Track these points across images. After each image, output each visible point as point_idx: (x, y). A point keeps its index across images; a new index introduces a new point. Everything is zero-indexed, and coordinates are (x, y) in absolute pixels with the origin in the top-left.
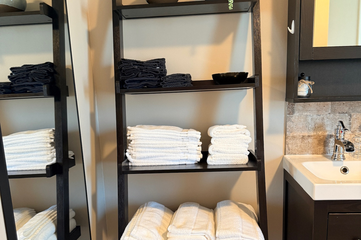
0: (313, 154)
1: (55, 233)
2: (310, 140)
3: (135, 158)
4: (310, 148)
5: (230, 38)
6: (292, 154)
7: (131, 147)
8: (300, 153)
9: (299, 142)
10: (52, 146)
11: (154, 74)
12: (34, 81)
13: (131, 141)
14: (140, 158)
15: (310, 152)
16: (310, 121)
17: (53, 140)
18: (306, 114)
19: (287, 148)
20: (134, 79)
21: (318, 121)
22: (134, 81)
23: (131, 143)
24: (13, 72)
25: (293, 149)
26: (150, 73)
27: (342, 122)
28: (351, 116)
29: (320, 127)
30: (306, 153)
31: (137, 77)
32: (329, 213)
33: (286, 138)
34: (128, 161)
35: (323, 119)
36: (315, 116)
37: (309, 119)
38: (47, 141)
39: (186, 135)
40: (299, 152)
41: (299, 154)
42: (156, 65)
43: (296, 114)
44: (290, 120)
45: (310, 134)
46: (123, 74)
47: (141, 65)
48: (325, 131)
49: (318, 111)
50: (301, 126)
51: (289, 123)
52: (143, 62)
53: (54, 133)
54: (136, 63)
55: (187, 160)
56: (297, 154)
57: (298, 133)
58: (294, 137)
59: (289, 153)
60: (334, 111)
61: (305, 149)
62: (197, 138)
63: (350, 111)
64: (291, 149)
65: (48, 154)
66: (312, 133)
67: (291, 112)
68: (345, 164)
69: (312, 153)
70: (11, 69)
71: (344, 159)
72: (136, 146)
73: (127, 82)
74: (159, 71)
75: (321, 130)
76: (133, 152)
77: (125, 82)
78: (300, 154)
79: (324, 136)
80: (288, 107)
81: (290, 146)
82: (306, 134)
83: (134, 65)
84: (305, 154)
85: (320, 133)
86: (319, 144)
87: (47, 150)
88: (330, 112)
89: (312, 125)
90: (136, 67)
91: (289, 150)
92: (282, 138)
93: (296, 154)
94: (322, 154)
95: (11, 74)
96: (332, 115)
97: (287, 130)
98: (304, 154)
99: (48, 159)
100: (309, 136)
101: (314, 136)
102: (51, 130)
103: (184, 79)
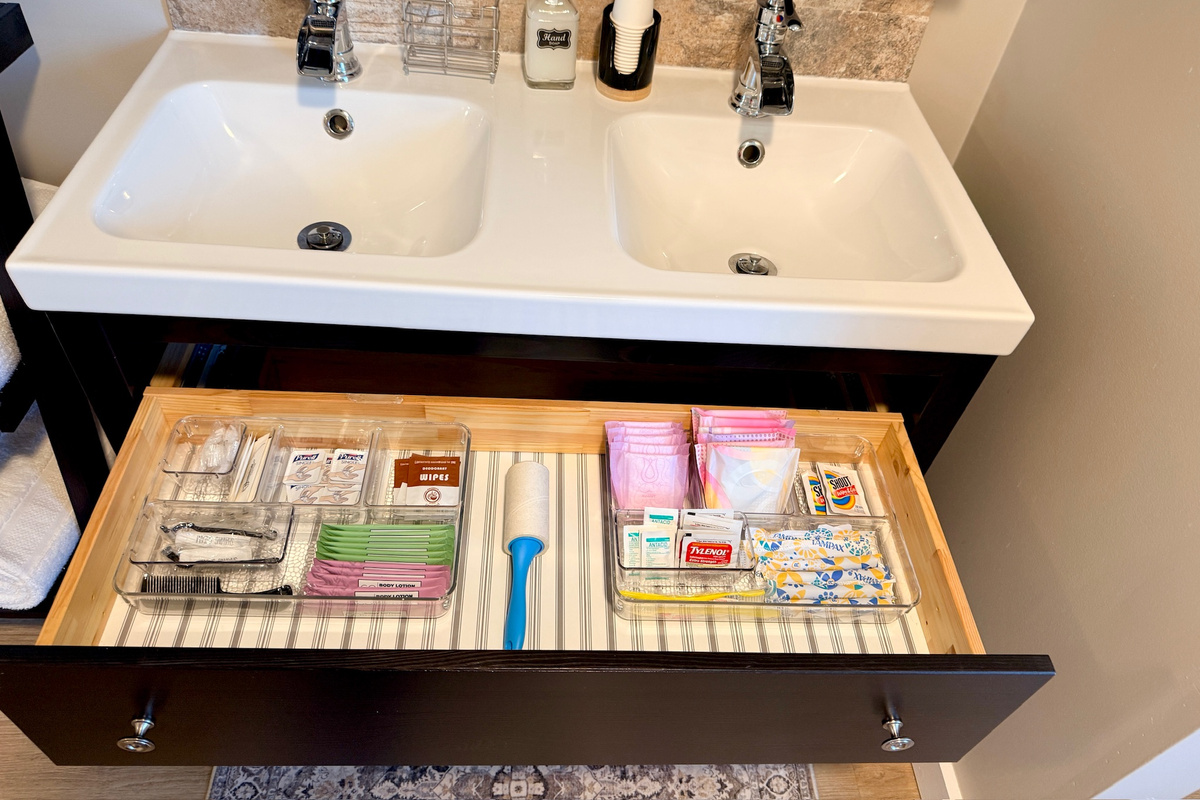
0: (272, 34)
4: (258, 10)
6: (194, 26)
8: (224, 28)
15: (259, 25)
19: (169, 4)
25: (194, 10)
30: (247, 30)
40: (221, 24)
41: (220, 30)
56: (215, 30)
59: (185, 22)
61: (239, 15)
64: (187, 9)
69: (267, 29)
78: (226, 32)
84: (244, 32)
91: (180, 11)
93: (209, 30)
98: (240, 33)
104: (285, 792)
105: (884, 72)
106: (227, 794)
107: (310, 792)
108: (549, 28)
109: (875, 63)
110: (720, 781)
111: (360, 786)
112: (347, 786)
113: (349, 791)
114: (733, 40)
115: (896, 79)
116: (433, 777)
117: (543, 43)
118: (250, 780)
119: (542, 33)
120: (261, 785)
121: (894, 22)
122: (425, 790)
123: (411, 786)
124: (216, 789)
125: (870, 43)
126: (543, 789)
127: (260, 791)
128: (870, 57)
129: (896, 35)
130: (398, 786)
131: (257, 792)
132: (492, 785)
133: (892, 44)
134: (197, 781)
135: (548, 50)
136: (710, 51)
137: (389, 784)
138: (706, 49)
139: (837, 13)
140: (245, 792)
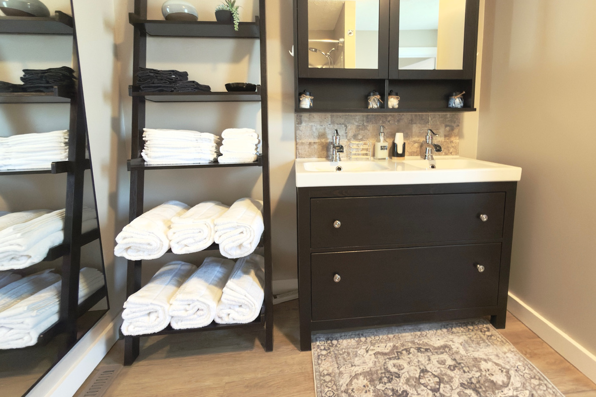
0: (318, 157)
1: (62, 230)
2: (316, 146)
3: (150, 157)
4: (316, 152)
5: (246, 59)
6: (302, 157)
7: (147, 147)
9: (307, 147)
10: (66, 146)
11: (169, 81)
12: (48, 82)
13: (147, 141)
14: (155, 158)
15: (316, 156)
16: (314, 130)
17: (67, 140)
18: (311, 124)
19: (297, 153)
20: (151, 85)
21: (321, 130)
22: (149, 87)
23: (146, 143)
24: (26, 73)
25: (302, 154)
26: (166, 80)
27: (337, 131)
28: (346, 126)
29: (322, 135)
31: (153, 83)
32: (311, 198)
33: (296, 144)
34: (144, 161)
35: (325, 129)
36: (319, 127)
37: (314, 129)
38: (60, 140)
39: (199, 137)
40: (307, 156)
42: (171, 73)
43: (304, 124)
44: (299, 129)
45: (316, 141)
46: (140, 81)
47: (157, 73)
48: (327, 139)
49: (321, 122)
50: (308, 135)
51: (298, 132)
52: (159, 71)
53: (68, 133)
54: (152, 71)
55: (200, 159)
57: (306, 140)
58: (302, 144)
59: (299, 157)
60: (333, 123)
61: (312, 154)
62: (210, 140)
63: (346, 123)
65: (61, 154)
66: (317, 141)
67: (299, 122)
68: (339, 164)
70: (24, 71)
71: (340, 160)
72: (151, 146)
73: (143, 88)
74: (174, 79)
75: (324, 138)
76: (148, 152)
77: (141, 87)
79: (327, 143)
80: (297, 119)
81: (300, 151)
82: (312, 140)
83: (150, 72)
85: (323, 140)
86: (323, 149)
87: (60, 149)
88: (330, 123)
89: (316, 134)
90: (152, 74)
91: (299, 154)
92: (293, 143)
93: (305, 158)
94: (325, 158)
95: (24, 76)
96: (331, 126)
97: (297, 138)
99: (62, 158)
100: (314, 143)
101: (319, 142)
102: (66, 130)
103: (194, 86)
104: (345, 392)
105: (453, 153)
106: (323, 395)
107: (354, 390)
108: (383, 145)
109: (450, 152)
110: (500, 369)
111: (371, 386)
112: (366, 387)
113: (368, 389)
114: (419, 149)
115: (456, 155)
116: (397, 381)
117: (382, 149)
118: (330, 389)
119: (381, 147)
120: (335, 390)
121: (452, 142)
122: (396, 385)
123: (390, 384)
124: (318, 394)
125: (448, 147)
126: (438, 379)
127: (335, 393)
128: (449, 150)
129: (453, 145)
130: (385, 385)
131: (334, 393)
132: (419, 381)
133: (453, 147)
134: (310, 393)
135: (383, 150)
136: (414, 152)
137: (381, 385)
138: (413, 152)
139: (439, 141)
140: (330, 394)
